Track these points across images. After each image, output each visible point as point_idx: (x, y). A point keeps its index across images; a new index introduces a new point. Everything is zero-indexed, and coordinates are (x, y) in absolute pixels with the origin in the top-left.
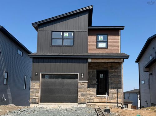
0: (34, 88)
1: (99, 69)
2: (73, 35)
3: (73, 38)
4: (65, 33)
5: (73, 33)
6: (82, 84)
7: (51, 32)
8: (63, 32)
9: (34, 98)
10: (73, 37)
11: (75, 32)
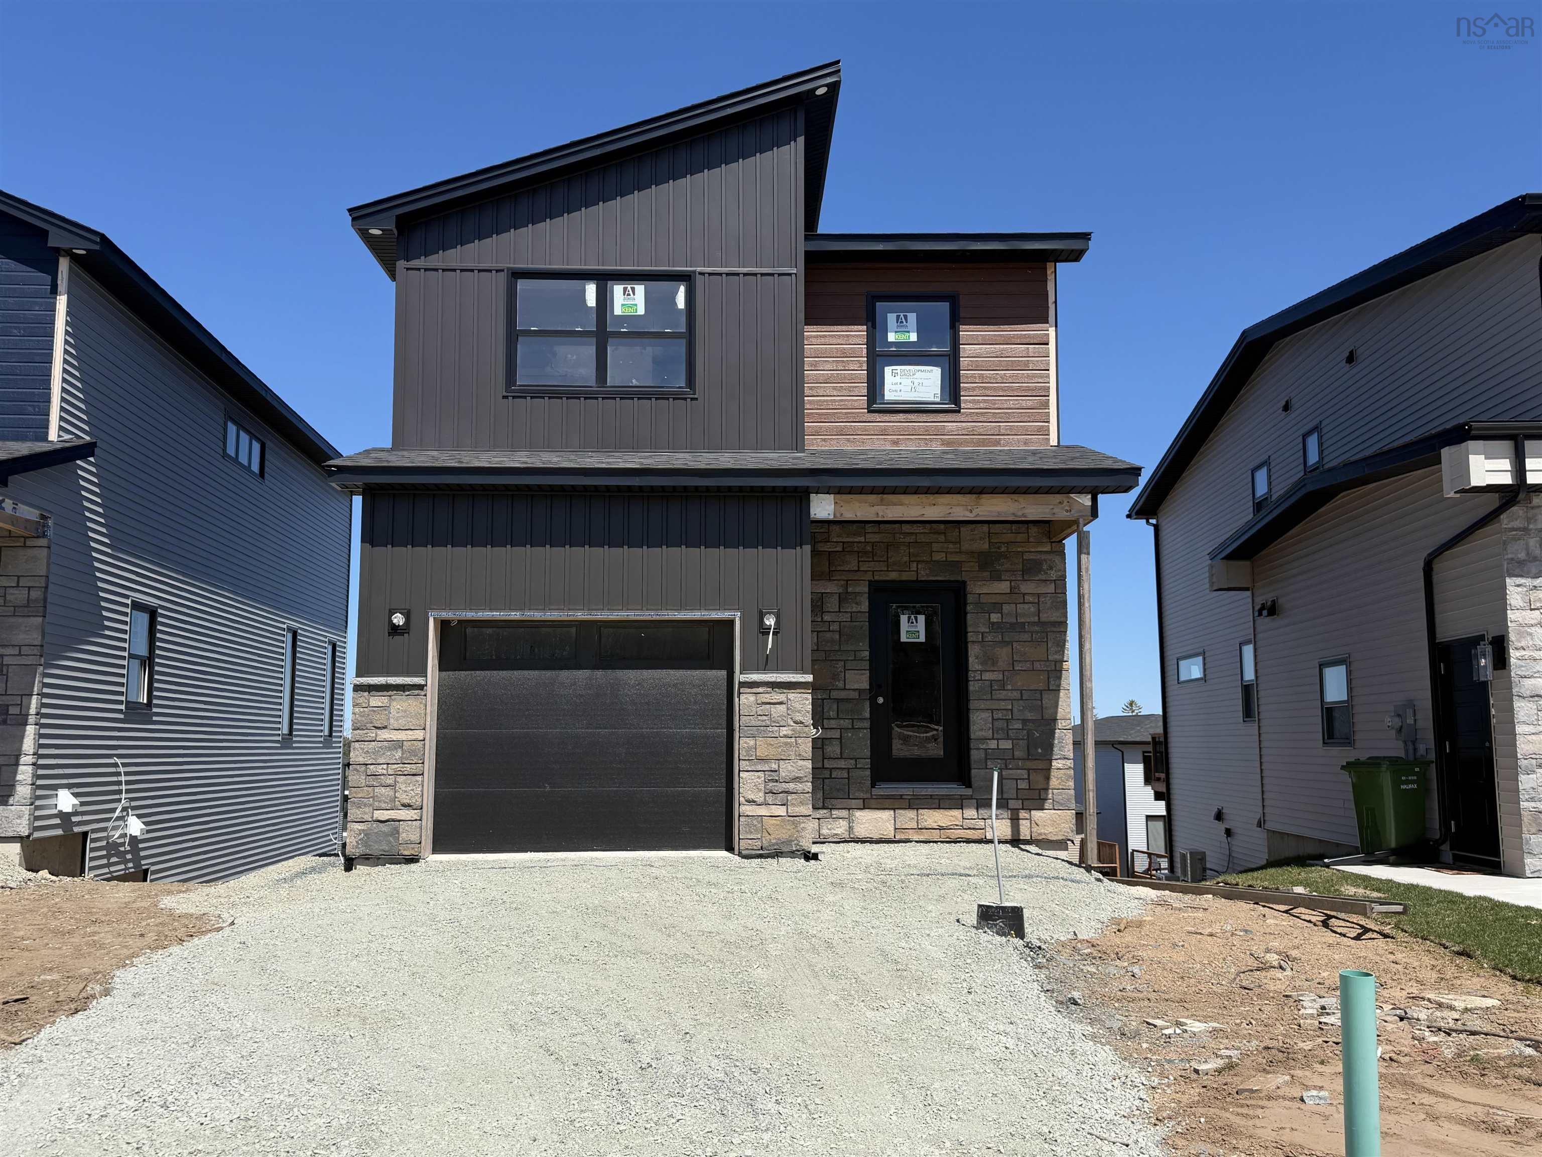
0: (384, 735)
1: (893, 576)
2: (681, 301)
3: (683, 329)
4: (618, 289)
5: (682, 289)
6: (766, 698)
7: (502, 277)
8: (604, 279)
9: (378, 815)
10: (683, 320)
11: (699, 280)
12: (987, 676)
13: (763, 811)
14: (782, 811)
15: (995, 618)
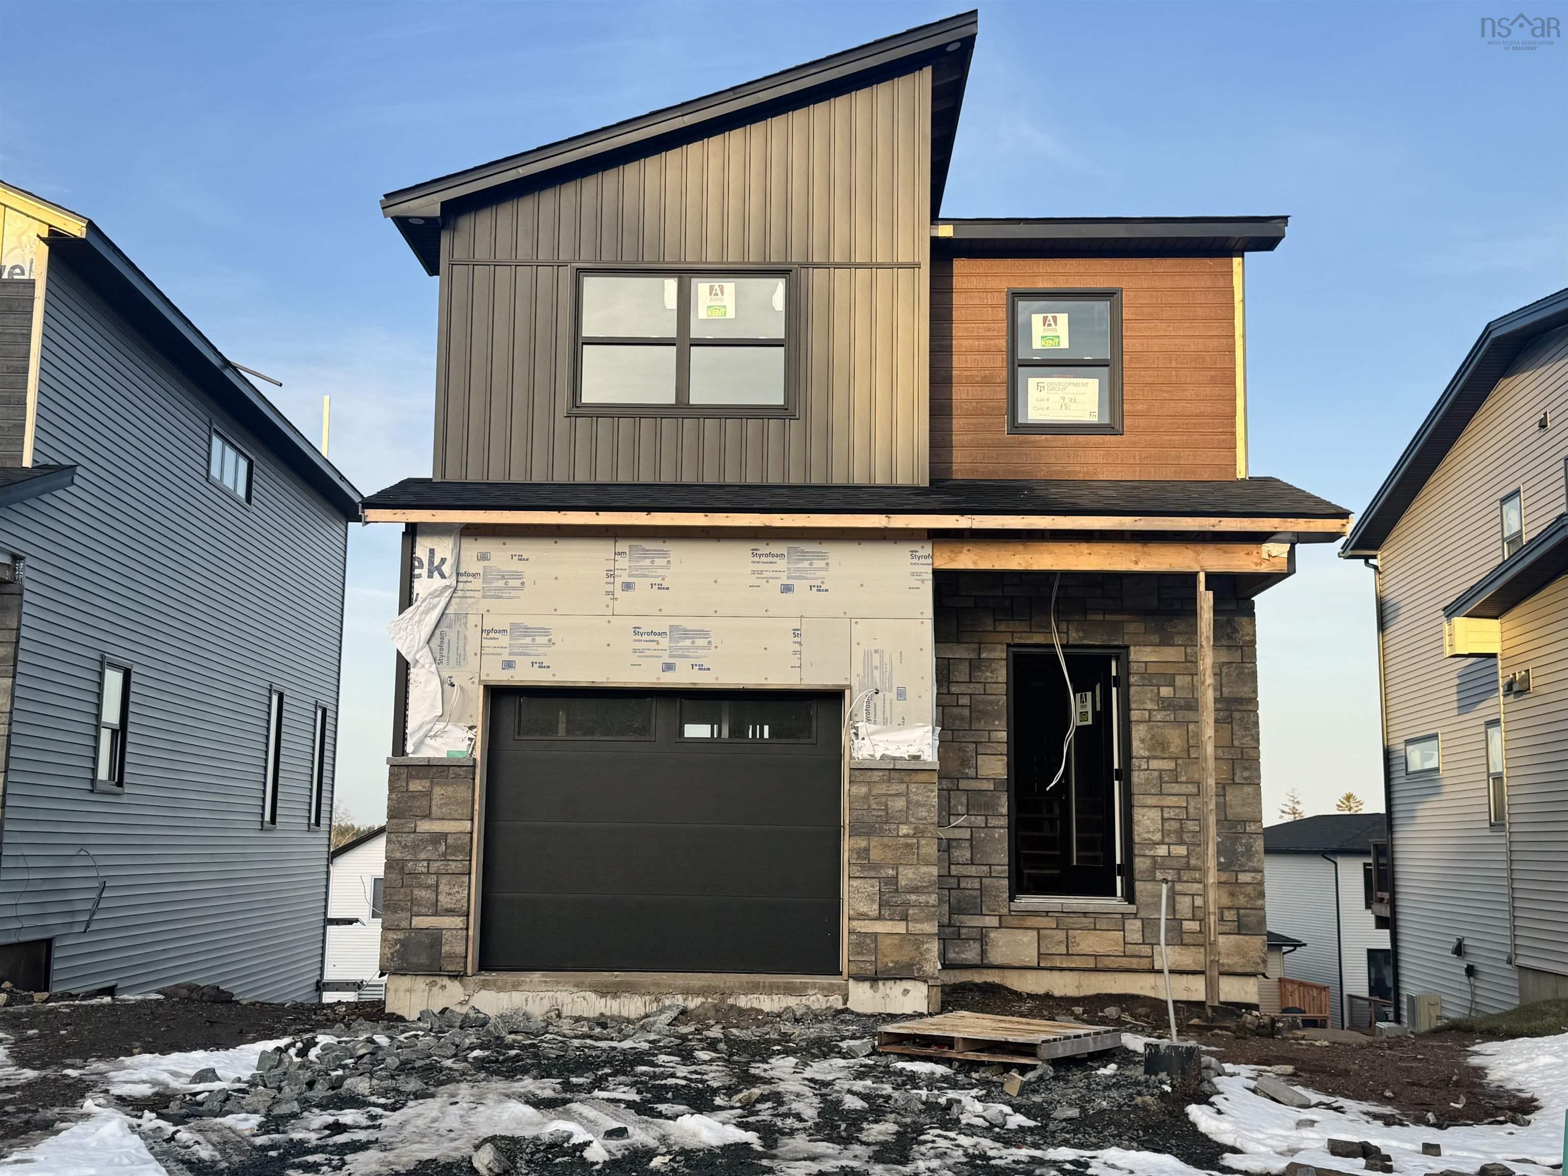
0: (423, 825)
3: (781, 334)
4: (703, 288)
5: (780, 287)
7: (565, 274)
9: (419, 922)
10: (781, 325)
12: (1154, 764)
13: (879, 927)
14: (901, 928)
15: (1165, 691)
